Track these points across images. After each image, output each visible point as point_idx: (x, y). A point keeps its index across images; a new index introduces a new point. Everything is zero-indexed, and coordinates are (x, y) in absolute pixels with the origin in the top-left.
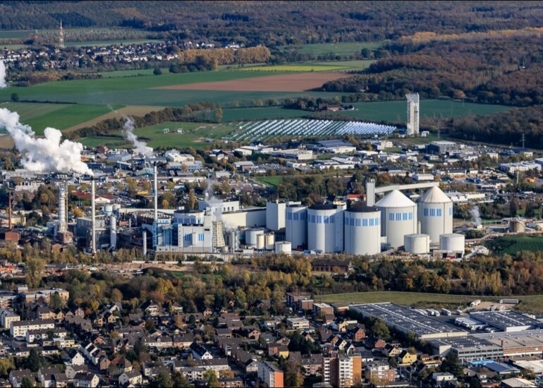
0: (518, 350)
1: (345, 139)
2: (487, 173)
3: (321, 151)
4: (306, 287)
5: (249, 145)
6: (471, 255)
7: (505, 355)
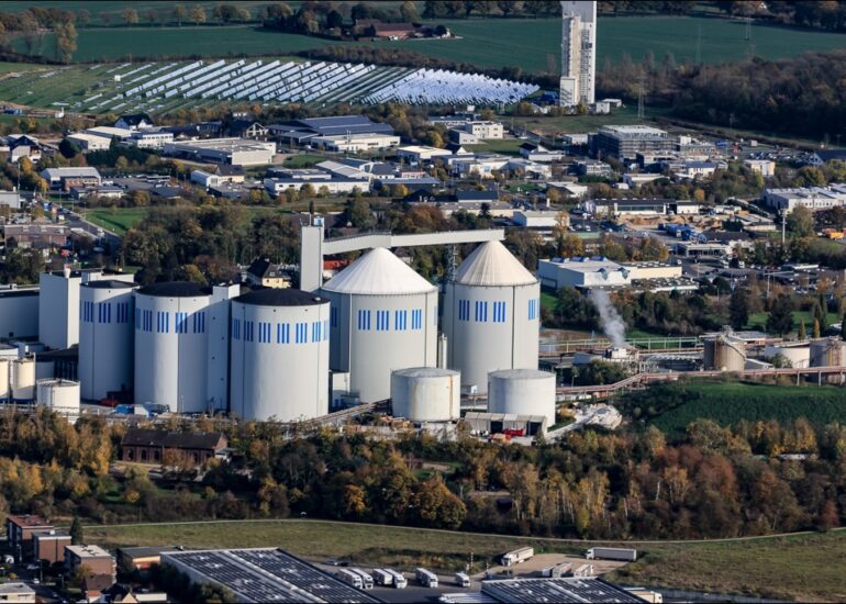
4: (76, 501)
5: (112, 125)
6: (569, 427)
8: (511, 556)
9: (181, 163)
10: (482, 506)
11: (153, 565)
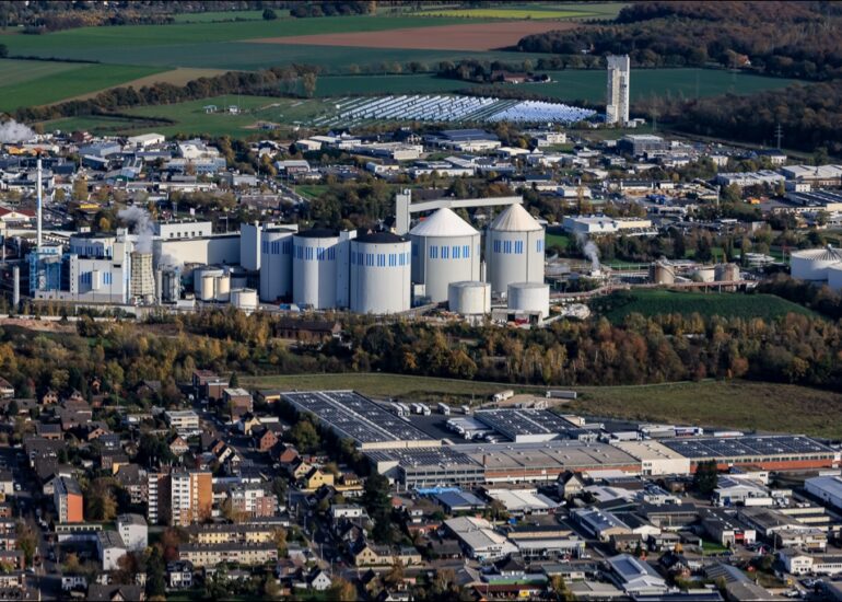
0: (511, 472)
3: (440, 147)
4: (241, 362)
5: (326, 135)
6: (556, 318)
7: (487, 480)
9: (361, 158)
10: (487, 365)
11: (276, 401)
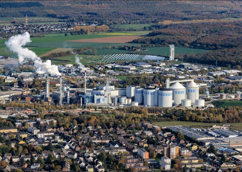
0: (235, 144)
1: (147, 62)
2: (205, 76)
3: (138, 66)
5: (110, 64)
6: (207, 107)
8: (213, 126)
9: (124, 70)
10: (205, 119)
11: (165, 128)
